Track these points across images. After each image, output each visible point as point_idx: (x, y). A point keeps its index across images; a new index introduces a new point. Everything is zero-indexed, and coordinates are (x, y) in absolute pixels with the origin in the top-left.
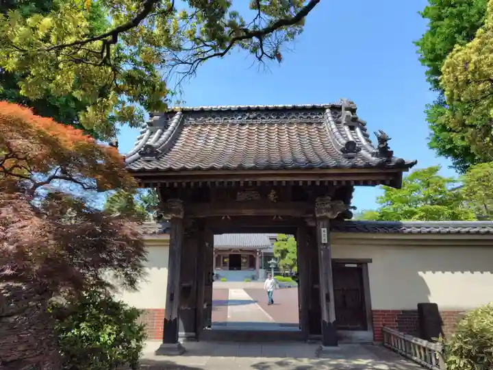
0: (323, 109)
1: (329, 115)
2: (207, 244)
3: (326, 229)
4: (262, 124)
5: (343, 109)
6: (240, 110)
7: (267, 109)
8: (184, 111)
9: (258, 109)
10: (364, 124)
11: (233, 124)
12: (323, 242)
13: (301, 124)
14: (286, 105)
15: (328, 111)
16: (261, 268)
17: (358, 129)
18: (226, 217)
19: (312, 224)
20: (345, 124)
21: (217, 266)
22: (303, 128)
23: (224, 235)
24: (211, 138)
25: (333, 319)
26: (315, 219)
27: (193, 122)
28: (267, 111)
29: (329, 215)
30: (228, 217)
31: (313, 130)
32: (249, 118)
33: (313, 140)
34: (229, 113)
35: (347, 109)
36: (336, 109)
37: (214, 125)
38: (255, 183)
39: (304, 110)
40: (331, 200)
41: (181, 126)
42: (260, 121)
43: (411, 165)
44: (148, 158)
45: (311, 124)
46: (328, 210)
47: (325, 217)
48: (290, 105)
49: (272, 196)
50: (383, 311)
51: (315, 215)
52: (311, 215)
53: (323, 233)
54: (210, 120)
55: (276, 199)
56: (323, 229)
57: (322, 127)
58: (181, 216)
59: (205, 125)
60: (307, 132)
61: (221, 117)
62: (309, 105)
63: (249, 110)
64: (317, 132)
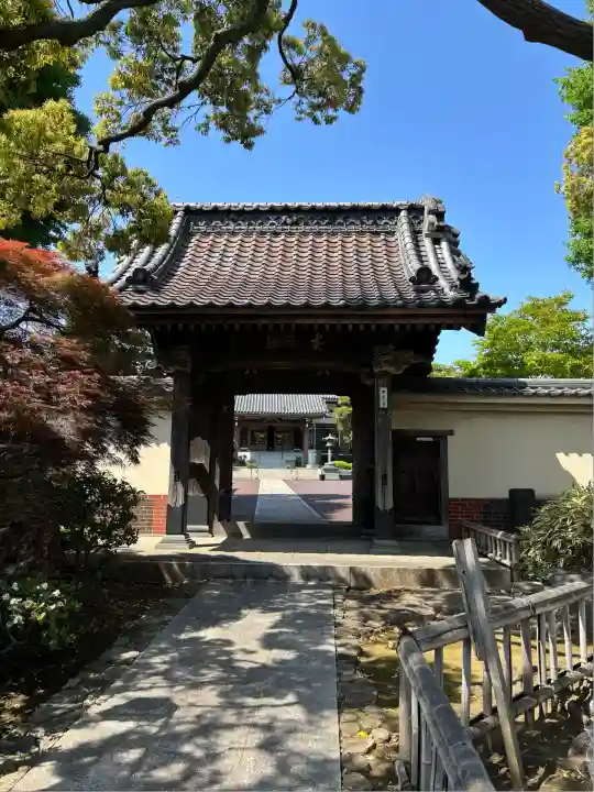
0: (397, 211)
1: (404, 220)
2: (225, 408)
3: (386, 389)
4: (305, 234)
5: (426, 211)
6: (273, 211)
7: (313, 210)
8: (188, 210)
9: (299, 210)
10: (456, 236)
11: (262, 233)
12: (381, 406)
13: (361, 233)
14: (342, 204)
15: (403, 213)
16: (311, 448)
17: (444, 245)
18: (251, 371)
19: (368, 382)
20: (427, 236)
21: (241, 445)
22: (364, 239)
23: (250, 396)
24: (229, 255)
25: (390, 505)
26: (372, 375)
27: (203, 228)
28: (314, 213)
29: (392, 370)
30: (255, 372)
31: (379, 245)
32: (285, 223)
33: (377, 260)
34: (256, 214)
35: (430, 212)
36: (415, 211)
37: (233, 234)
38: (288, 326)
39: (368, 212)
40: (395, 350)
41: (186, 234)
42: (302, 228)
43: (500, 304)
44: (141, 287)
45: (377, 234)
46: (389, 363)
47: (386, 374)
48: (348, 204)
49: (316, 342)
50: (463, 500)
51: (372, 370)
52: (368, 370)
53: (381, 395)
54: (228, 224)
55: (321, 347)
56: (382, 389)
57: (393, 239)
58: (189, 370)
59: (220, 234)
60: (369, 247)
61: (243, 221)
62: (376, 204)
63: (286, 210)
64: (384, 248)
